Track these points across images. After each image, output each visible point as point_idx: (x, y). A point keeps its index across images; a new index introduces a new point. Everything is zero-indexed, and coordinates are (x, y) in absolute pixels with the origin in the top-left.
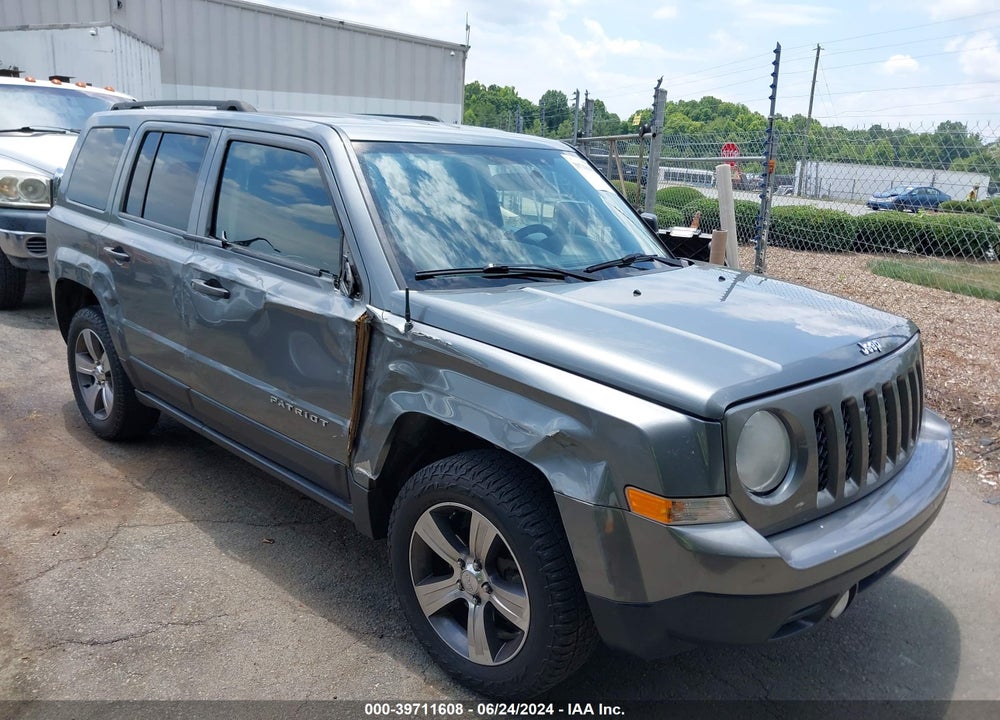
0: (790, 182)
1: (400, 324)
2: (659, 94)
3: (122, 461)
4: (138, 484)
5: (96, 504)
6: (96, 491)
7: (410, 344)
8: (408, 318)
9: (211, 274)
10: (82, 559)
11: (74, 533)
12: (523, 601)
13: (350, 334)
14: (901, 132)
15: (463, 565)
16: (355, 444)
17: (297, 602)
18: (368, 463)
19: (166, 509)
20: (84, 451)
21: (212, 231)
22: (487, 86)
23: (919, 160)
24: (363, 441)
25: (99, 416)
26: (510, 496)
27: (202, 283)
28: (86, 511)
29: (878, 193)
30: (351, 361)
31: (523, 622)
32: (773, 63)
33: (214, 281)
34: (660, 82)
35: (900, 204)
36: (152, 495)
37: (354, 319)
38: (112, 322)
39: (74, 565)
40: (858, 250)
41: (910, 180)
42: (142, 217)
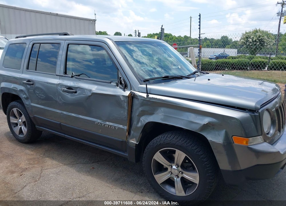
0: (186, 54)
1: (145, 95)
2: (162, 29)
3: (33, 149)
4: (42, 156)
5: (30, 164)
6: (29, 160)
7: (149, 101)
8: (147, 93)
9: (68, 86)
10: (34, 182)
11: (27, 174)
12: (197, 175)
13: (126, 100)
14: (212, 39)
15: (172, 167)
16: (129, 133)
17: (111, 186)
18: (135, 139)
19: (54, 162)
20: (18, 147)
21: (65, 73)
22: (98, 31)
23: (217, 46)
24: (132, 132)
25: (21, 136)
26: (190, 144)
27: (66, 89)
28: (28, 167)
29: (212, 55)
30: (127, 108)
31: (197, 181)
32: (199, 19)
33: (70, 88)
34: (162, 26)
35: (217, 58)
36: (47, 158)
37: (127, 95)
38: (27, 105)
39: (32, 184)
40: (216, 70)
41: (219, 51)
42: (36, 70)
